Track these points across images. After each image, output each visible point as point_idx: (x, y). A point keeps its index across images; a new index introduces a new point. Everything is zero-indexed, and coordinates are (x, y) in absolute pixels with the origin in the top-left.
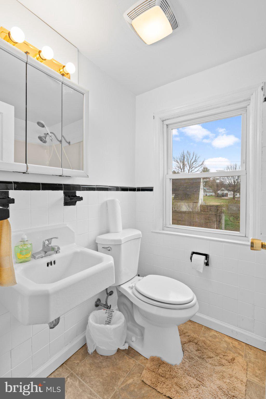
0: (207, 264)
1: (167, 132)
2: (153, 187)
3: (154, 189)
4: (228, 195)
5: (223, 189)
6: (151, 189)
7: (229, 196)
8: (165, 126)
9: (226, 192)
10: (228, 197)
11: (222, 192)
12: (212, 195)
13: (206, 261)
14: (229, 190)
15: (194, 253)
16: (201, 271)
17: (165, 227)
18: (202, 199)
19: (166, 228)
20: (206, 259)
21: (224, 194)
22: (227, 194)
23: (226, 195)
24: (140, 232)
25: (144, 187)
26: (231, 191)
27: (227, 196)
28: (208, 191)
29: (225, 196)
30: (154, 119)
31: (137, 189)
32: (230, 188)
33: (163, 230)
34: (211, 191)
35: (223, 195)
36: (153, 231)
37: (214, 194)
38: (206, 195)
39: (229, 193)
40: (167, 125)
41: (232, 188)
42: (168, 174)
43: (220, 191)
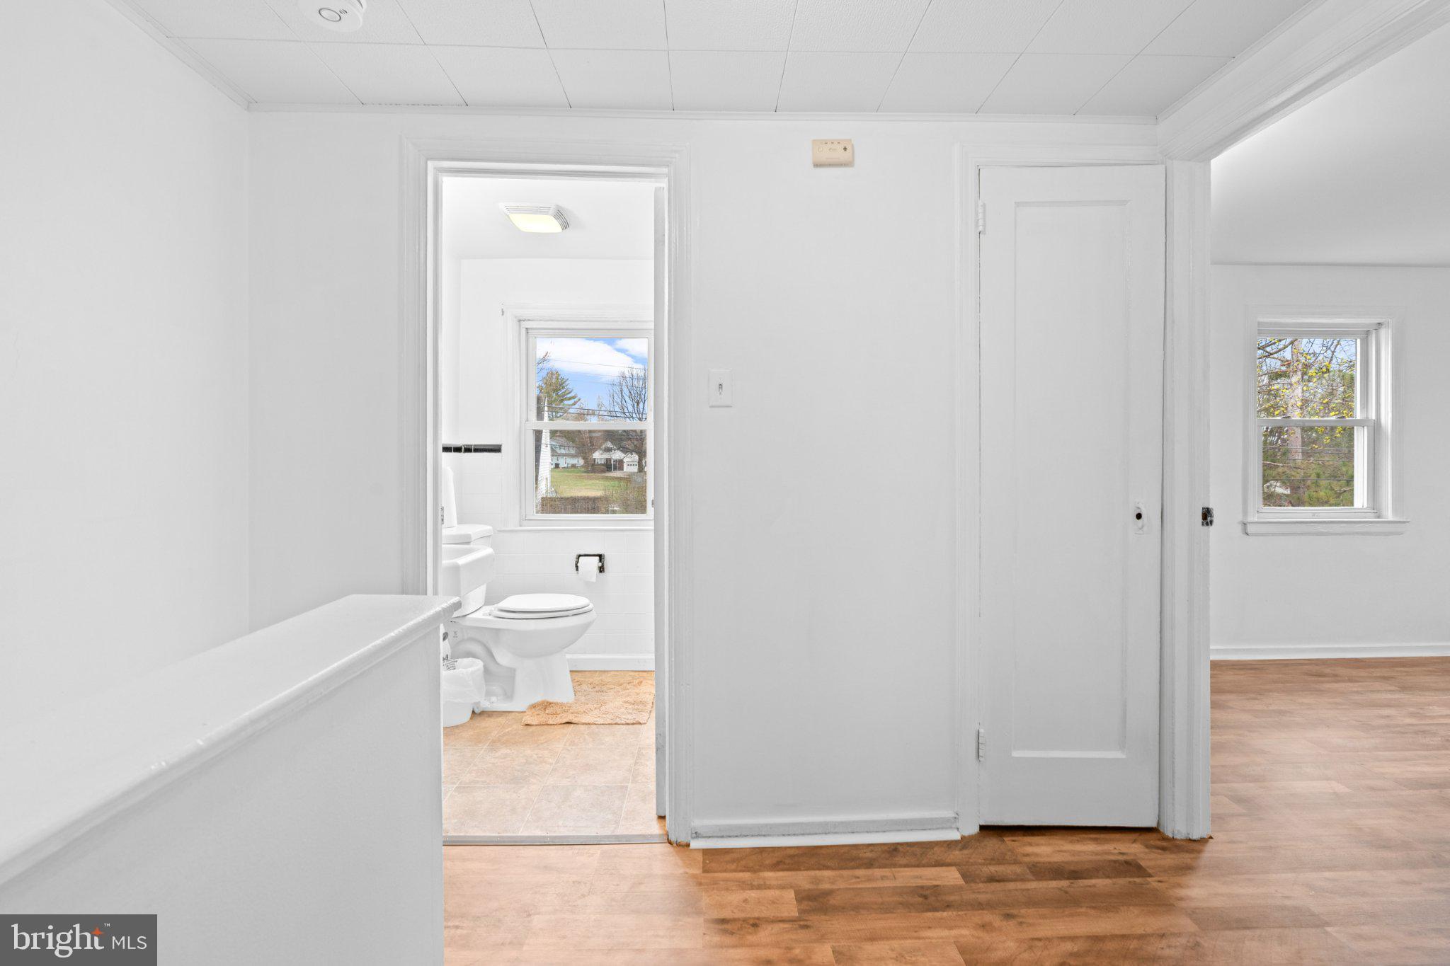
0: (601, 569)
1: (527, 341)
2: (501, 446)
3: (503, 448)
4: (625, 465)
5: (609, 445)
6: (496, 449)
7: (626, 468)
8: (524, 331)
9: (617, 455)
10: (625, 470)
11: (606, 456)
12: (574, 466)
13: (600, 564)
14: (625, 450)
15: (580, 556)
16: (594, 579)
17: (524, 519)
18: (547, 479)
19: (525, 522)
20: (600, 561)
21: (612, 461)
22: (621, 462)
23: (619, 465)
24: (491, 528)
25: (481, 445)
26: (631, 451)
27: (621, 468)
28: (563, 451)
29: (615, 469)
30: (503, 314)
31: (465, 448)
32: (629, 442)
33: (520, 526)
34: (573, 451)
35: (608, 466)
36: (503, 529)
37: (581, 462)
38: (557, 466)
39: (625, 460)
40: (527, 329)
41: (636, 443)
42: (527, 421)
43: (601, 452)
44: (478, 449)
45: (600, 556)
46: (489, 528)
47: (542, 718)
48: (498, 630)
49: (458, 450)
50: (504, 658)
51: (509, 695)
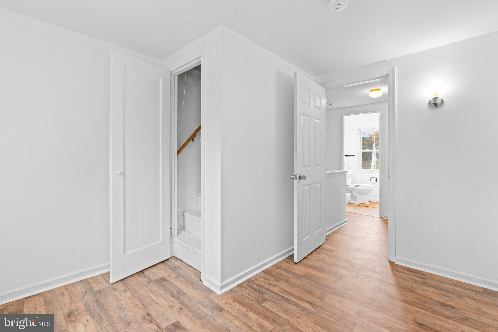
0: (376, 181)
6: (354, 156)
8: (359, 132)
13: (376, 180)
15: (371, 178)
16: (374, 183)
33: (359, 171)
44: (350, 156)
45: (376, 178)
46: (352, 170)
47: (362, 205)
48: (353, 188)
49: (348, 156)
50: (355, 194)
51: (355, 201)
